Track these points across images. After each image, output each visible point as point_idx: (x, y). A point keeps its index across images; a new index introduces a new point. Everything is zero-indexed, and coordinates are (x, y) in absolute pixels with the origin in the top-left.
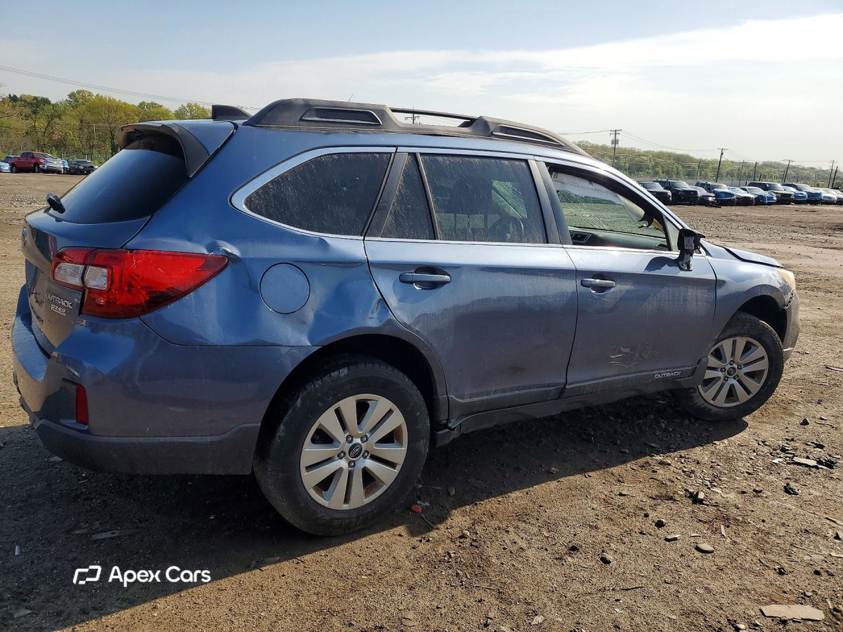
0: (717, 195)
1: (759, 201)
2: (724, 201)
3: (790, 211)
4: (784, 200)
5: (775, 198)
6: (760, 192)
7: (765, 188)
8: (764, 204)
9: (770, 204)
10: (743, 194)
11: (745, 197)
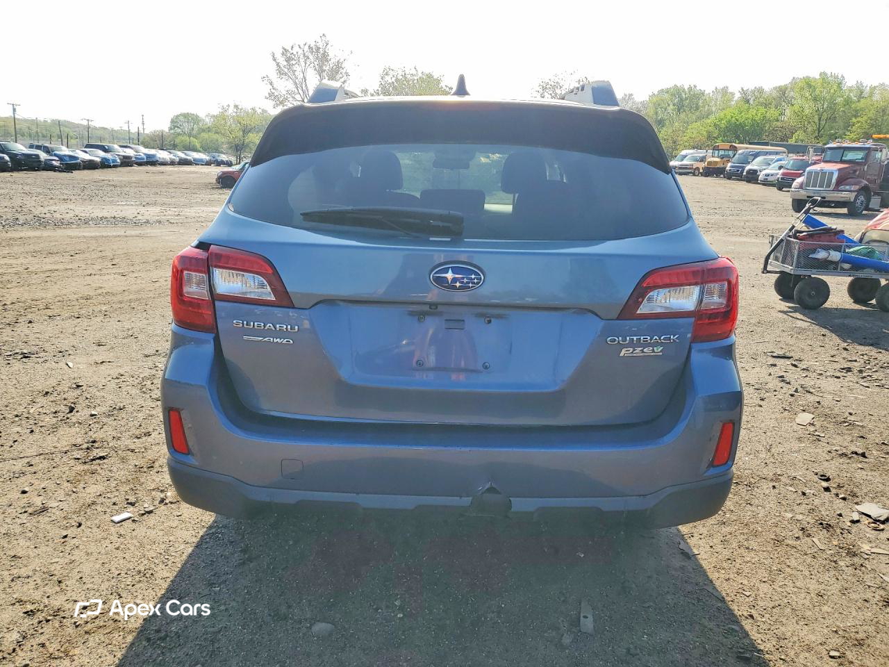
0: (61, 158)
1: (104, 165)
2: (70, 166)
3: (137, 173)
4: (126, 162)
5: (119, 161)
6: (102, 154)
7: (106, 150)
8: (109, 167)
9: (115, 166)
10: (87, 157)
11: (90, 161)
